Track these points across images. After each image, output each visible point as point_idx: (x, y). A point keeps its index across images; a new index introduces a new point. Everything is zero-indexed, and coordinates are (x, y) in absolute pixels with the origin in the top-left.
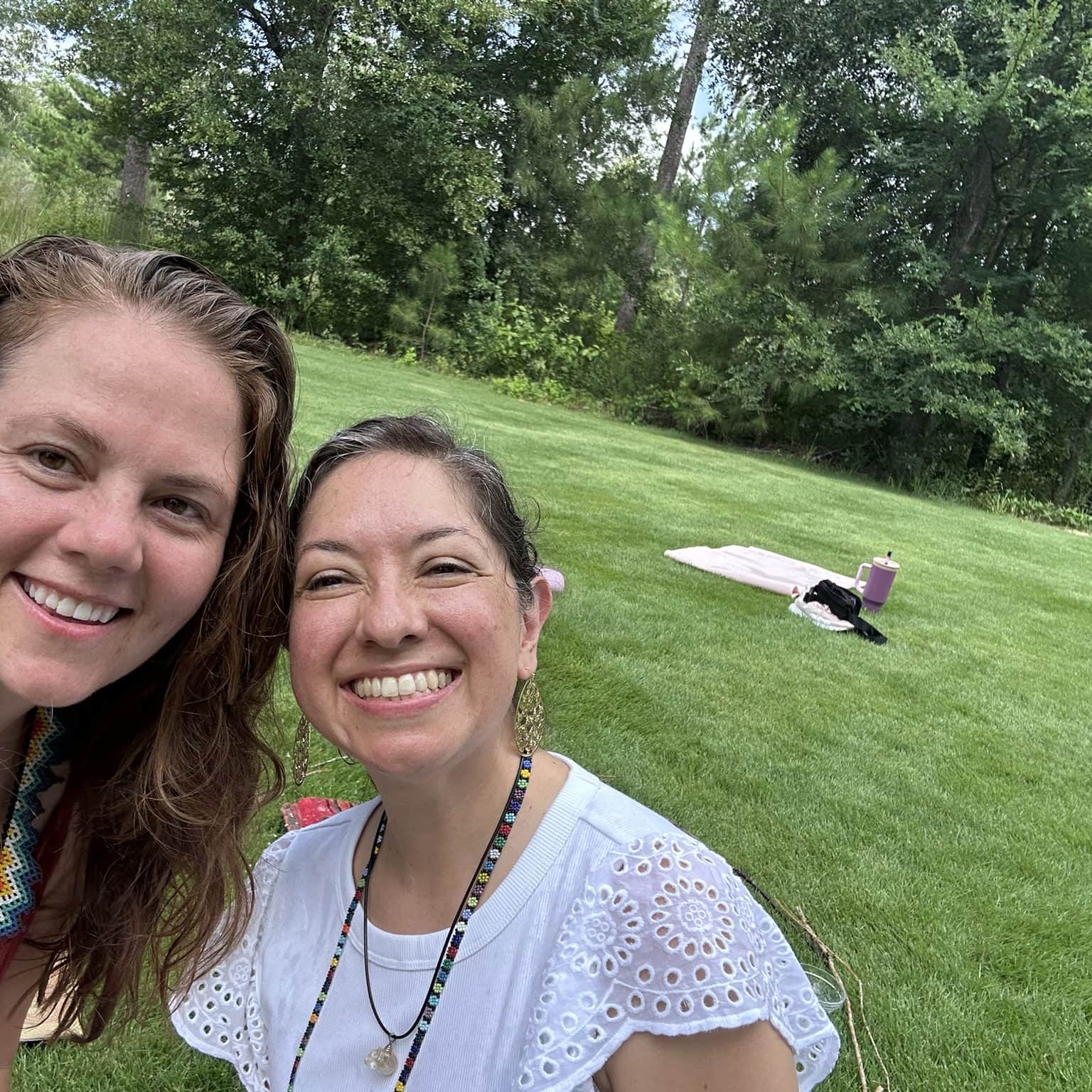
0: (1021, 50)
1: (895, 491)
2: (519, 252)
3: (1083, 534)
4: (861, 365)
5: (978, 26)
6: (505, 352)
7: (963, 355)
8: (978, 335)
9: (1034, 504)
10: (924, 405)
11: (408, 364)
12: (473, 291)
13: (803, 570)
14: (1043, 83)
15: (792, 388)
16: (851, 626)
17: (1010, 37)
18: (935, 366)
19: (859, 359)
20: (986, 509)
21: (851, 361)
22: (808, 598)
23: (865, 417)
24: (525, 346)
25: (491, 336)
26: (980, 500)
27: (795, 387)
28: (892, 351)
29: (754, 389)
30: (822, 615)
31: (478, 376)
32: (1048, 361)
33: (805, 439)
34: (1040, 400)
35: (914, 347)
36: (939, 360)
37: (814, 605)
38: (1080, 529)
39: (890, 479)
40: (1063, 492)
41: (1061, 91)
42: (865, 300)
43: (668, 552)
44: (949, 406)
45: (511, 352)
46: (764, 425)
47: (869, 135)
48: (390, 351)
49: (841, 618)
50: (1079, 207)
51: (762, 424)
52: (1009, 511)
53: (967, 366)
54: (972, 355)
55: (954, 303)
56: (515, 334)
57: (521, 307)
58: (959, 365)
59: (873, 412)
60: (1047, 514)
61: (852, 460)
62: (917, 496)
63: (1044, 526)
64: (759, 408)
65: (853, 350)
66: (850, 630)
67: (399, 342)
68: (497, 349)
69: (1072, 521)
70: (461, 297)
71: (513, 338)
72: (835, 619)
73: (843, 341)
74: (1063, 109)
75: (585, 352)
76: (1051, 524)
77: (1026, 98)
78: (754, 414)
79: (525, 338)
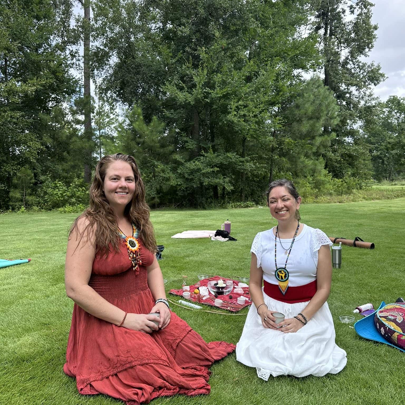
0: (200, 82)
1: (201, 210)
2: (51, 164)
3: (252, 208)
4: (181, 176)
5: (185, 76)
6: (58, 199)
7: (209, 167)
8: (211, 160)
9: (238, 204)
10: (203, 183)
11: (23, 212)
12: (39, 181)
13: (204, 232)
14: (208, 90)
15: (163, 187)
16: (228, 239)
17: (196, 79)
18: (203, 171)
19: (180, 174)
20: (227, 208)
21: (178, 175)
22: (216, 236)
23: (186, 191)
24: (65, 195)
25: (52, 195)
26: (224, 207)
27: (164, 187)
28: (189, 170)
29: (152, 190)
30: (220, 238)
31: (50, 210)
32: (230, 163)
33: (170, 202)
34: (230, 174)
35: (195, 168)
36: (203, 169)
37: (217, 237)
38: (252, 207)
39: (199, 207)
40: (243, 198)
41: (213, 91)
42: (178, 157)
43: (172, 237)
44: (210, 181)
45: (60, 198)
46: (158, 200)
47: (163, 110)
48: (13, 209)
49: (225, 238)
50: (226, 120)
51: (157, 200)
52: (233, 207)
53: (211, 170)
54: (211, 166)
55: (202, 153)
56: (60, 192)
57: (60, 182)
58: (210, 170)
59: (188, 189)
60: (242, 205)
61: (186, 205)
62: (208, 210)
63: (243, 209)
64: (156, 196)
65: (178, 172)
66: (229, 240)
67: (16, 205)
68: (55, 198)
69: (249, 205)
70: (36, 184)
71: (60, 194)
72: (223, 239)
73: (174, 170)
74: (213, 95)
75: (87, 192)
76: (244, 208)
77: (204, 94)
78: (154, 198)
79: (65, 192)
